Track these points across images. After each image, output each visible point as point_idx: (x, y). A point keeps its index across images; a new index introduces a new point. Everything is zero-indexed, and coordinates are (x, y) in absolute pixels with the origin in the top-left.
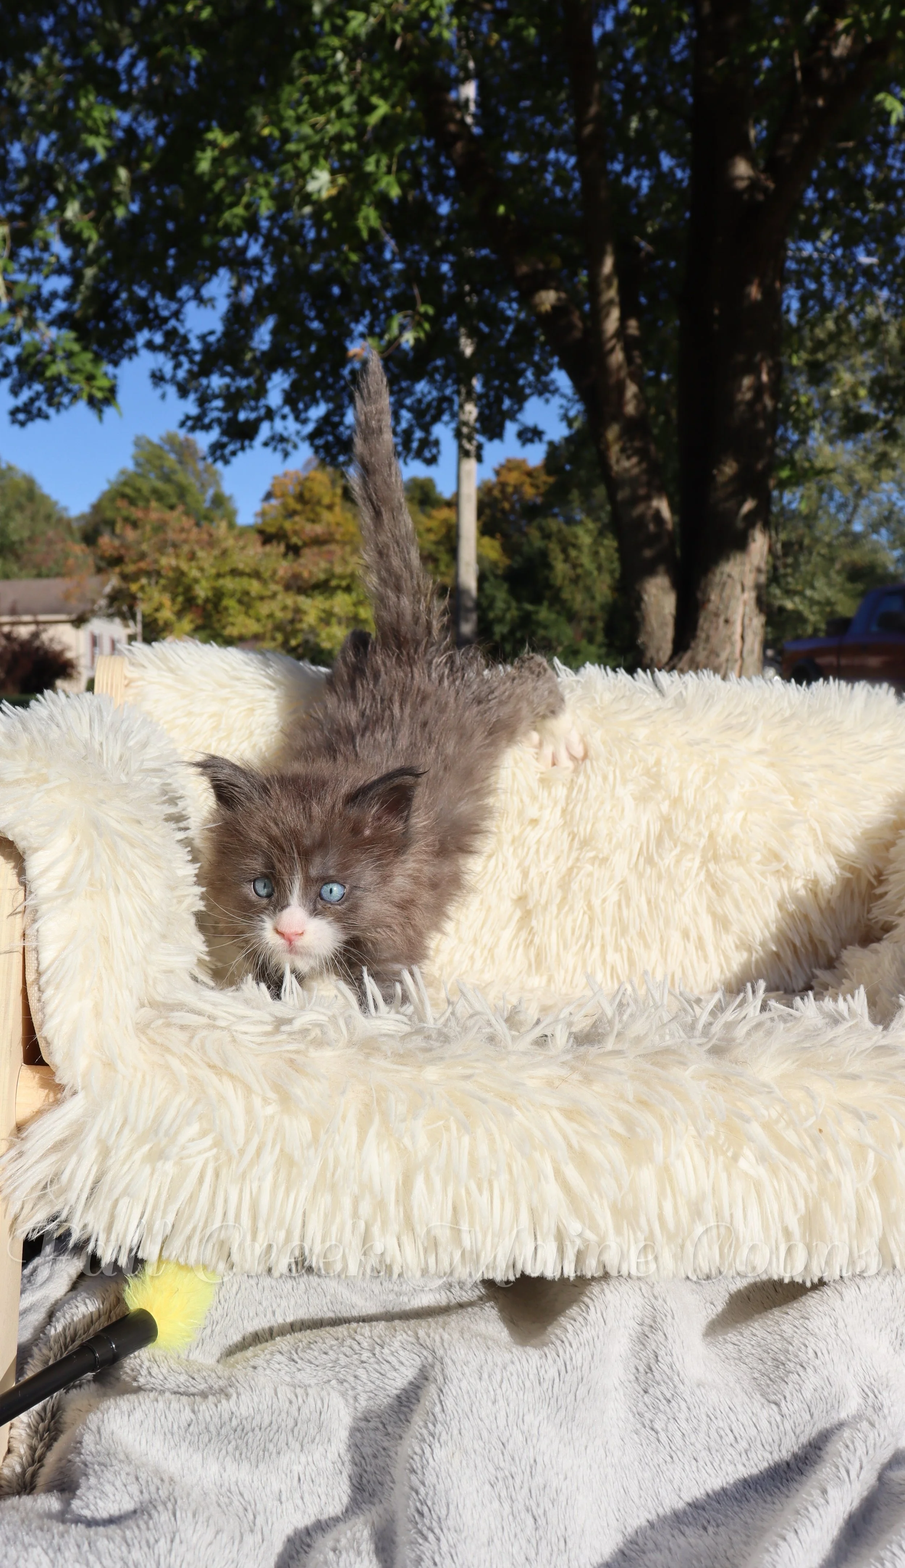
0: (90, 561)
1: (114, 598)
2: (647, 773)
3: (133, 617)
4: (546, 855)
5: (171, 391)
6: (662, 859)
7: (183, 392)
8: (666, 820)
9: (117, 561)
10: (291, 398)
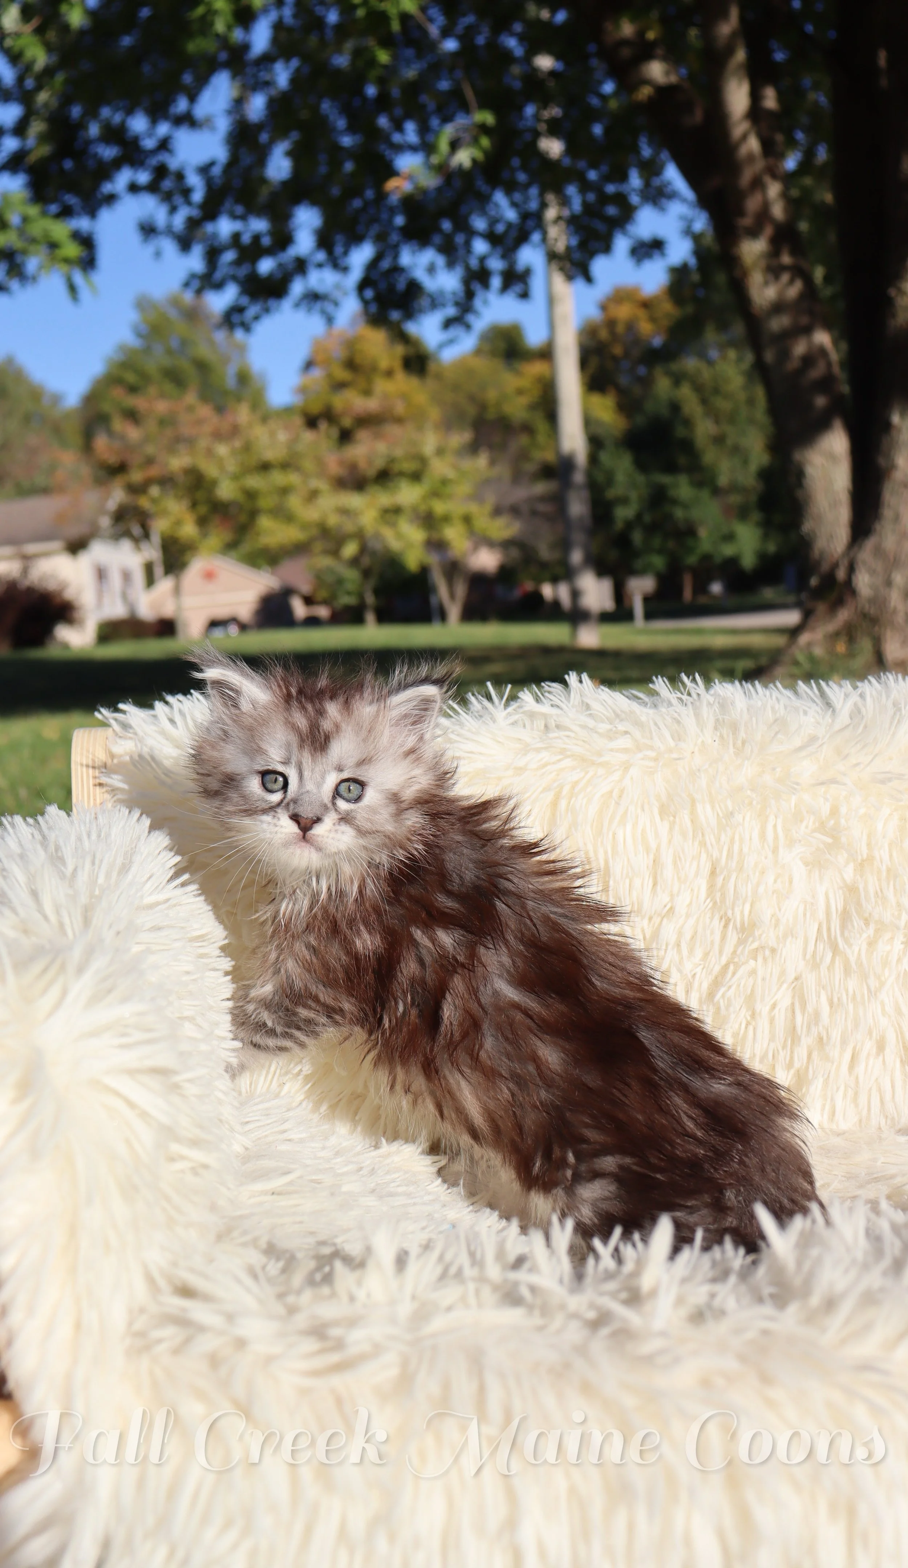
0: (86, 470)
1: (121, 516)
2: (822, 827)
3: (146, 535)
4: (691, 951)
5: (169, 246)
6: (850, 945)
7: (185, 243)
8: (851, 890)
9: (118, 469)
10: (324, 240)
